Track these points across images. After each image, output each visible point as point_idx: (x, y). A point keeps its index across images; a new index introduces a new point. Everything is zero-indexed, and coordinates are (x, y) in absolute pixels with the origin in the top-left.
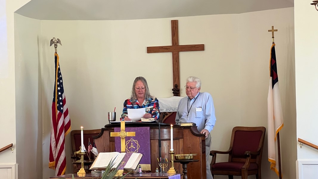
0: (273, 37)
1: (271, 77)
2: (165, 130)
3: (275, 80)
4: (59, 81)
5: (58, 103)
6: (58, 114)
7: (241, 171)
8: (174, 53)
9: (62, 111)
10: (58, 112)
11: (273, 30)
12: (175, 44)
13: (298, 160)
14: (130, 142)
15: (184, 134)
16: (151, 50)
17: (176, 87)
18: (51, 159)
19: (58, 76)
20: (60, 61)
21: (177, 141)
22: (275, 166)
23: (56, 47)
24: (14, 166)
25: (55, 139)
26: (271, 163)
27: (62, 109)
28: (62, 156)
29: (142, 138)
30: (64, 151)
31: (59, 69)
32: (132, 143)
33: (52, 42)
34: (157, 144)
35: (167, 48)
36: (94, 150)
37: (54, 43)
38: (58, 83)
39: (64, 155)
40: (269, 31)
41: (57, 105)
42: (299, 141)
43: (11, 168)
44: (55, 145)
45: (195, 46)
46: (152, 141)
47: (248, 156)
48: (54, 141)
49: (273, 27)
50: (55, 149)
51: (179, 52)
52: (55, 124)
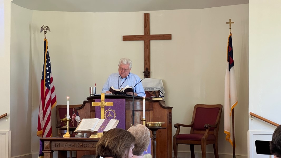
0: (230, 28)
1: (228, 62)
2: (138, 103)
3: (231, 64)
4: (47, 62)
5: (46, 80)
6: (46, 90)
7: (201, 141)
8: (146, 41)
9: (50, 87)
10: (46, 88)
11: (230, 23)
12: (146, 33)
13: (249, 130)
14: (109, 112)
15: (154, 106)
16: (126, 38)
17: (146, 70)
18: (39, 128)
19: (47, 58)
20: (48, 45)
21: (148, 112)
22: (230, 137)
23: (45, 34)
24: (8, 132)
25: (42, 112)
26: (226, 135)
27: (49, 85)
28: (49, 125)
29: (119, 109)
30: (50, 121)
31: (48, 52)
32: (110, 112)
33: (42, 29)
34: (131, 114)
35: (139, 37)
36: (78, 118)
37: (44, 30)
38: (47, 64)
39: (50, 125)
40: (227, 23)
41: (45, 82)
42: (250, 115)
43: (5, 134)
44: (43, 116)
45: (163, 36)
46: (126, 111)
47: (207, 128)
48: (42, 113)
49: (230, 20)
50: (43, 120)
51: (149, 40)
52: (43, 98)
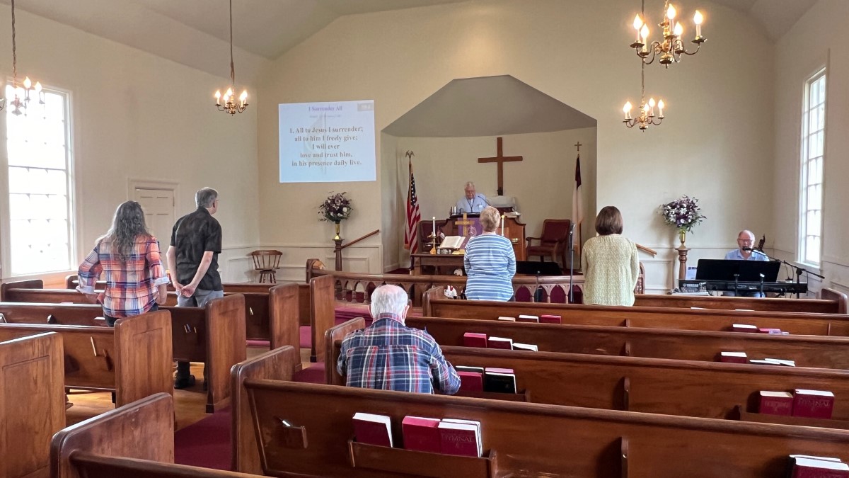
0: (578, 150)
1: (576, 181)
5: (412, 200)
6: (411, 208)
8: (499, 162)
9: (415, 206)
11: (578, 145)
12: (500, 156)
15: (510, 223)
16: (481, 160)
17: (500, 188)
18: (406, 242)
19: (412, 180)
20: (413, 168)
23: (410, 158)
24: (381, 246)
30: (417, 235)
31: (412, 174)
32: (471, 230)
35: (493, 159)
36: (442, 235)
37: (409, 154)
38: (412, 185)
40: (575, 145)
41: (411, 202)
43: (378, 248)
45: (515, 157)
47: (557, 241)
48: (409, 229)
49: (578, 142)
50: (409, 234)
51: (502, 161)
52: (409, 216)
